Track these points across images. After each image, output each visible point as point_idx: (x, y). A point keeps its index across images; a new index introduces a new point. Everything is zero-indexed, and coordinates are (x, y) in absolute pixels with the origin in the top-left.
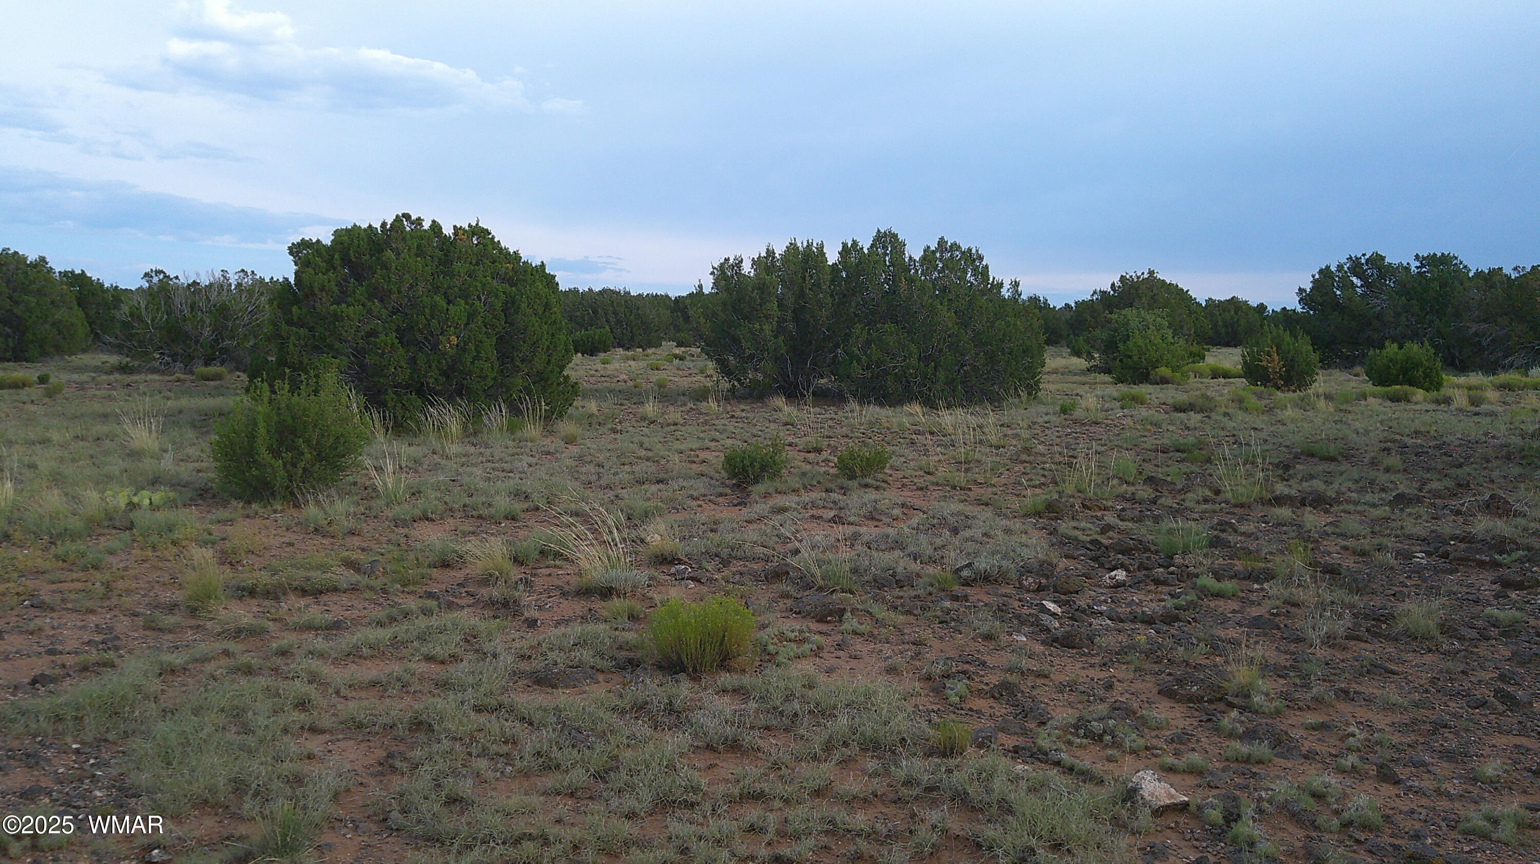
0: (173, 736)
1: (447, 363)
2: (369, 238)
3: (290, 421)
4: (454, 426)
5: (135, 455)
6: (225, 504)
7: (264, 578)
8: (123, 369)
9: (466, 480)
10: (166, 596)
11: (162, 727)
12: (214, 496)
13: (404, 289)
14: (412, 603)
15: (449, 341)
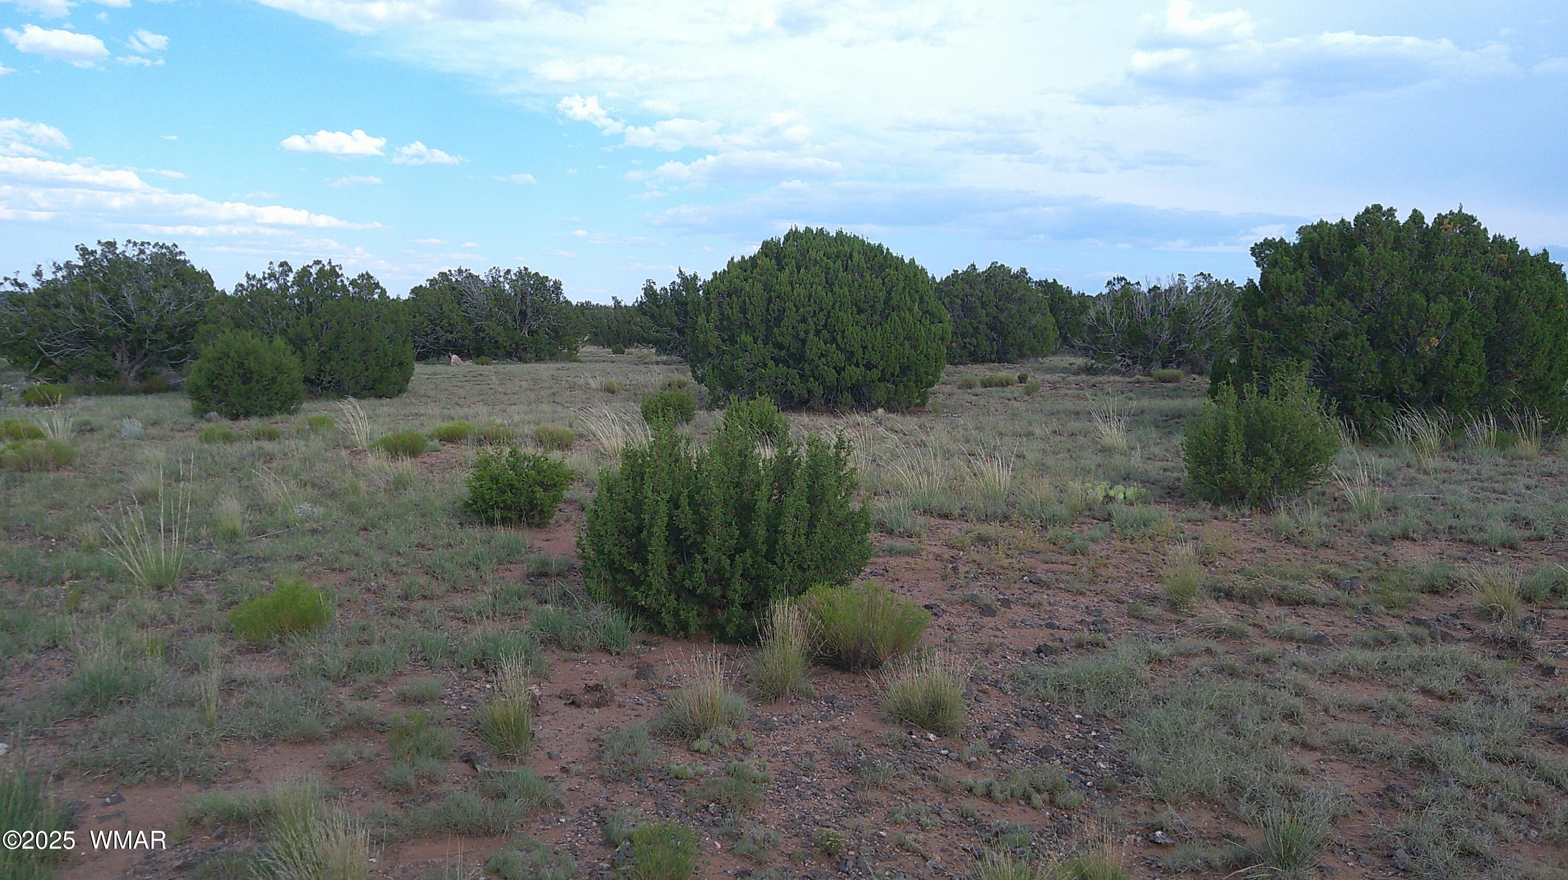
0: (1166, 725)
1: (1425, 367)
2: (1341, 233)
3: (1259, 424)
4: (1431, 437)
5: (1107, 451)
6: (1193, 503)
7: (1240, 582)
8: (1089, 370)
9: (1450, 498)
10: (1146, 587)
11: (1156, 713)
12: (1182, 495)
13: (1379, 285)
14: (1401, 629)
15: (1428, 342)
